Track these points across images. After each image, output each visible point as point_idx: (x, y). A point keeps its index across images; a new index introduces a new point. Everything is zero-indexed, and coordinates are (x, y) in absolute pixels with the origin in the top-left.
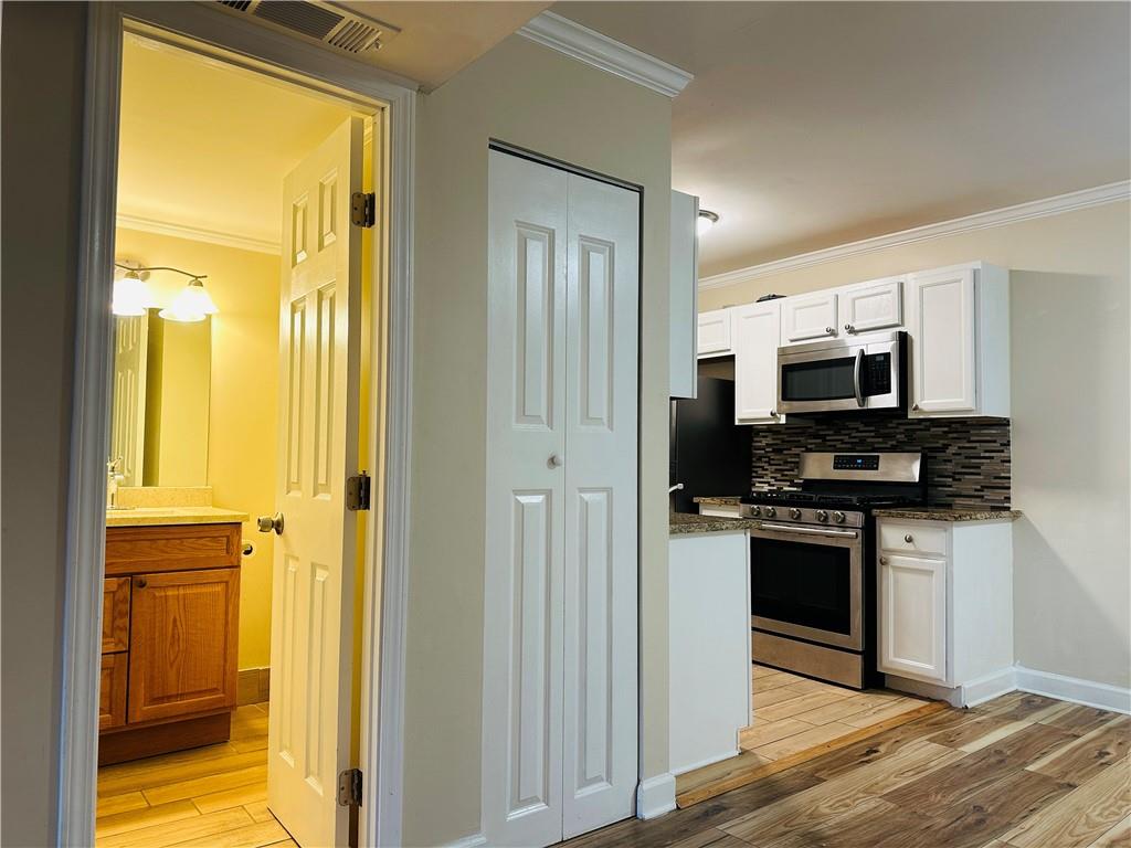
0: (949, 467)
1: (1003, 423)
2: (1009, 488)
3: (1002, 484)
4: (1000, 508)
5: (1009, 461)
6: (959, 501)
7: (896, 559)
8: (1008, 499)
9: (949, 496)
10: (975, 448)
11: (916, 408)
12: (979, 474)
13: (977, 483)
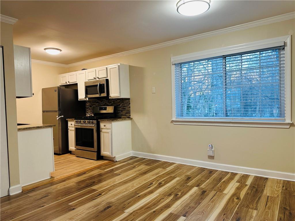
0: (120, 109)
1: (129, 99)
2: (130, 113)
3: (129, 112)
4: (129, 118)
5: (130, 107)
6: (122, 116)
7: (103, 130)
8: (130, 115)
9: (121, 115)
10: (124, 105)
11: (110, 96)
12: (125, 110)
13: (125, 112)
